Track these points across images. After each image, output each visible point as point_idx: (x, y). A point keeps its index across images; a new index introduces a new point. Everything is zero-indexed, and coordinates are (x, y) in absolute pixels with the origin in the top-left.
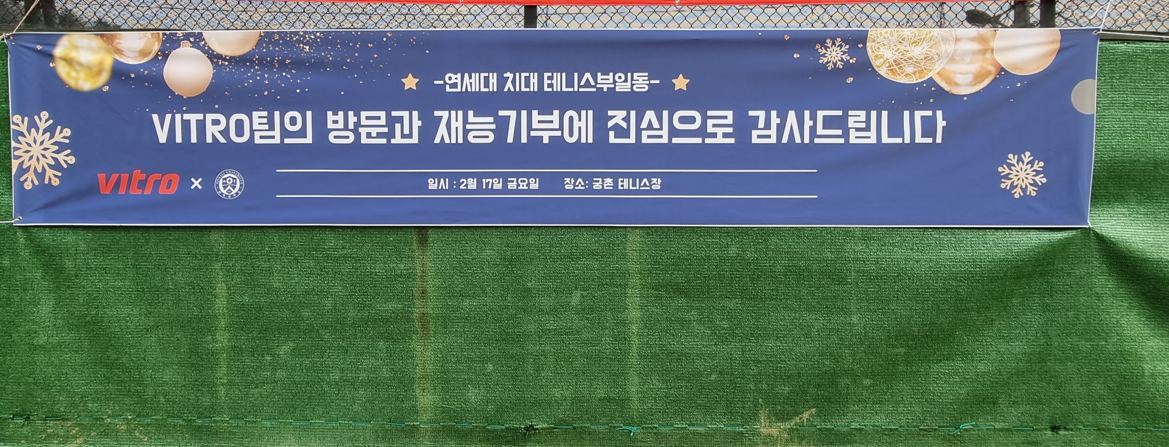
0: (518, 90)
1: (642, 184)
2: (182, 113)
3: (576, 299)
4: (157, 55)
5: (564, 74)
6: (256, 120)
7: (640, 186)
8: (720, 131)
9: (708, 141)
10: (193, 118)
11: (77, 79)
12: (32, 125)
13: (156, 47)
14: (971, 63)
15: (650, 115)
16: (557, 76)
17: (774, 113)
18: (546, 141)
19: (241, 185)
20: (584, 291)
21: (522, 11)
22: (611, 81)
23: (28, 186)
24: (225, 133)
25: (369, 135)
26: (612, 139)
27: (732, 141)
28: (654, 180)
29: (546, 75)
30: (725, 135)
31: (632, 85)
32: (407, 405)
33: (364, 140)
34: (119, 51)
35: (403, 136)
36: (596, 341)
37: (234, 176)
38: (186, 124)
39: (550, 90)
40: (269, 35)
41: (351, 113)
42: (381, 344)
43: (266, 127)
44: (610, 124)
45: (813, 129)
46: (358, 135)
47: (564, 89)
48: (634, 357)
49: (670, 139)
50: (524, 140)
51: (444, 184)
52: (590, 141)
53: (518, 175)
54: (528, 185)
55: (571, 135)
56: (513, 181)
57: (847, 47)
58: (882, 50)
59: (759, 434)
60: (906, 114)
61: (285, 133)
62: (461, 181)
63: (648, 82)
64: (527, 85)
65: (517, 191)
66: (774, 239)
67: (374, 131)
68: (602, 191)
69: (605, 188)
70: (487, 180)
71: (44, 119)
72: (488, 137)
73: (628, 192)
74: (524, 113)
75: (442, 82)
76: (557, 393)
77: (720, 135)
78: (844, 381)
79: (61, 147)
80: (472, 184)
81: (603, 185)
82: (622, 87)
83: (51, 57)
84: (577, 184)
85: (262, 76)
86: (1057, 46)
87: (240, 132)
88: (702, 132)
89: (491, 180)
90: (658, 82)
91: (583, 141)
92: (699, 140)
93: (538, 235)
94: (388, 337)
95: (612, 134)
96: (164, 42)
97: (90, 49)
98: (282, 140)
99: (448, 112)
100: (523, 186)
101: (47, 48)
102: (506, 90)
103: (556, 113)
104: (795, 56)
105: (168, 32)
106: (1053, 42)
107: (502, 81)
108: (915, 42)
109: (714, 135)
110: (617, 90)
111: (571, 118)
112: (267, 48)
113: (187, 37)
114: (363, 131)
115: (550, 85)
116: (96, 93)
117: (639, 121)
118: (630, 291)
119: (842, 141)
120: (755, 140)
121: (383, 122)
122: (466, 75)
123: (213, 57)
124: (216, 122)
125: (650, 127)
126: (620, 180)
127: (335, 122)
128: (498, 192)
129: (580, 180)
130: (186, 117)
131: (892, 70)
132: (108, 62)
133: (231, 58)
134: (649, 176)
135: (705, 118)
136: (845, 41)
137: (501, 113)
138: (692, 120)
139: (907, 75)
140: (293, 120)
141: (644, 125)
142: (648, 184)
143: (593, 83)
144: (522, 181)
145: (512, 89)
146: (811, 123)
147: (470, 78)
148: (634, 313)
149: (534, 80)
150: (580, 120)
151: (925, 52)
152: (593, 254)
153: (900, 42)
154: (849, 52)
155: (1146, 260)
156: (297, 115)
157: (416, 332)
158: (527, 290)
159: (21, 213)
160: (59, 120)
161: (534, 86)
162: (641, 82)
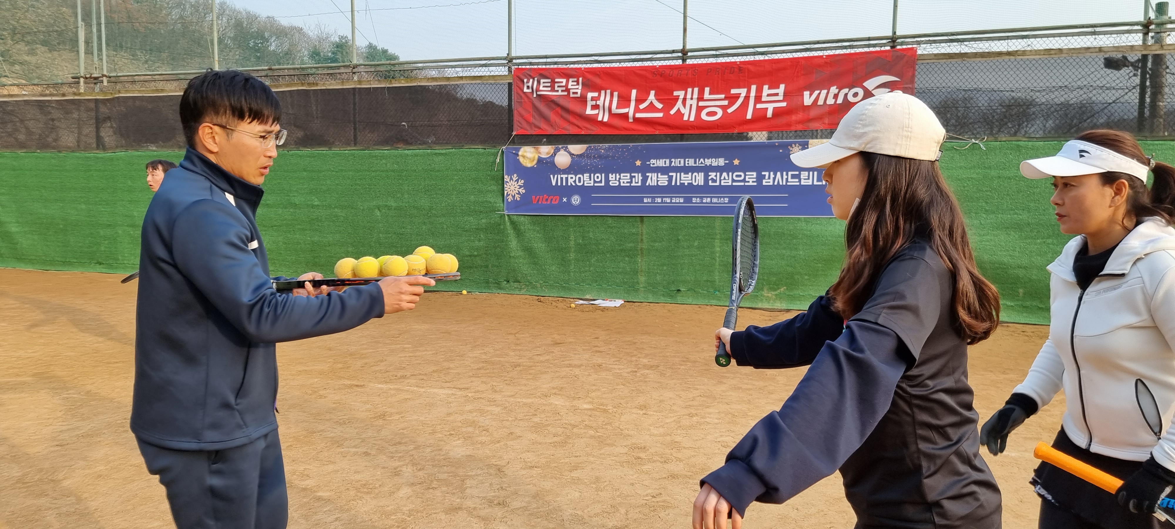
0: (676, 165)
2: (561, 174)
3: (696, 244)
4: (552, 154)
5: (693, 159)
6: (585, 177)
7: (720, 201)
8: (751, 180)
9: (746, 184)
10: (564, 176)
11: (526, 163)
12: (511, 179)
13: (552, 151)
16: (690, 160)
17: (772, 173)
18: (686, 184)
19: (580, 201)
20: (699, 240)
22: (710, 162)
23: (509, 200)
24: (575, 181)
25: (624, 182)
26: (710, 183)
27: (755, 184)
28: (726, 199)
29: (687, 160)
30: (753, 182)
31: (718, 163)
32: (636, 281)
33: (622, 184)
34: (540, 153)
35: (636, 183)
36: (704, 259)
37: (577, 197)
38: (562, 178)
40: (590, 146)
41: (617, 175)
42: (627, 259)
43: (589, 180)
44: (710, 178)
45: (787, 179)
46: (620, 183)
47: (693, 165)
49: (732, 183)
50: (678, 184)
51: (649, 200)
52: (702, 184)
53: (676, 197)
55: (695, 182)
56: (674, 199)
59: (764, 296)
61: (595, 182)
62: (656, 199)
63: (724, 162)
64: (680, 163)
65: (675, 203)
66: (771, 222)
68: (707, 203)
71: (515, 177)
72: (665, 183)
73: (716, 203)
74: (678, 174)
75: (649, 163)
76: (688, 278)
77: (751, 182)
78: (796, 277)
79: (521, 187)
80: (659, 200)
81: (707, 201)
82: (715, 164)
83: (518, 155)
85: (587, 161)
87: (580, 182)
88: (744, 181)
89: (666, 199)
90: (728, 162)
91: (700, 184)
92: (742, 184)
93: (683, 219)
94: (629, 256)
96: (555, 150)
97: (530, 152)
98: (594, 184)
99: (651, 174)
100: (678, 201)
101: (517, 152)
102: (672, 165)
103: (690, 174)
104: (780, 151)
105: (556, 146)
107: (671, 162)
109: (749, 182)
111: (695, 176)
112: (589, 151)
113: (562, 148)
114: (622, 181)
115: (688, 164)
116: (532, 168)
117: (720, 177)
118: (716, 241)
119: (798, 184)
120: (764, 184)
121: (629, 177)
122: (658, 160)
123: (571, 155)
124: (572, 178)
125: (725, 179)
126: (713, 199)
127: (612, 177)
128: (668, 203)
129: (698, 199)
130: (562, 176)
132: (537, 157)
133: (578, 156)
134: (724, 197)
135: (745, 175)
137: (670, 174)
138: (740, 176)
140: (598, 177)
141: (722, 178)
142: (723, 200)
143: (703, 162)
144: (677, 199)
145: (674, 165)
146: (786, 177)
147: (660, 161)
148: (717, 249)
149: (682, 161)
150: (699, 176)
152: (703, 227)
156: (599, 175)
157: (639, 255)
158: (678, 240)
159: (507, 209)
160: (520, 177)
161: (682, 164)
162: (721, 162)
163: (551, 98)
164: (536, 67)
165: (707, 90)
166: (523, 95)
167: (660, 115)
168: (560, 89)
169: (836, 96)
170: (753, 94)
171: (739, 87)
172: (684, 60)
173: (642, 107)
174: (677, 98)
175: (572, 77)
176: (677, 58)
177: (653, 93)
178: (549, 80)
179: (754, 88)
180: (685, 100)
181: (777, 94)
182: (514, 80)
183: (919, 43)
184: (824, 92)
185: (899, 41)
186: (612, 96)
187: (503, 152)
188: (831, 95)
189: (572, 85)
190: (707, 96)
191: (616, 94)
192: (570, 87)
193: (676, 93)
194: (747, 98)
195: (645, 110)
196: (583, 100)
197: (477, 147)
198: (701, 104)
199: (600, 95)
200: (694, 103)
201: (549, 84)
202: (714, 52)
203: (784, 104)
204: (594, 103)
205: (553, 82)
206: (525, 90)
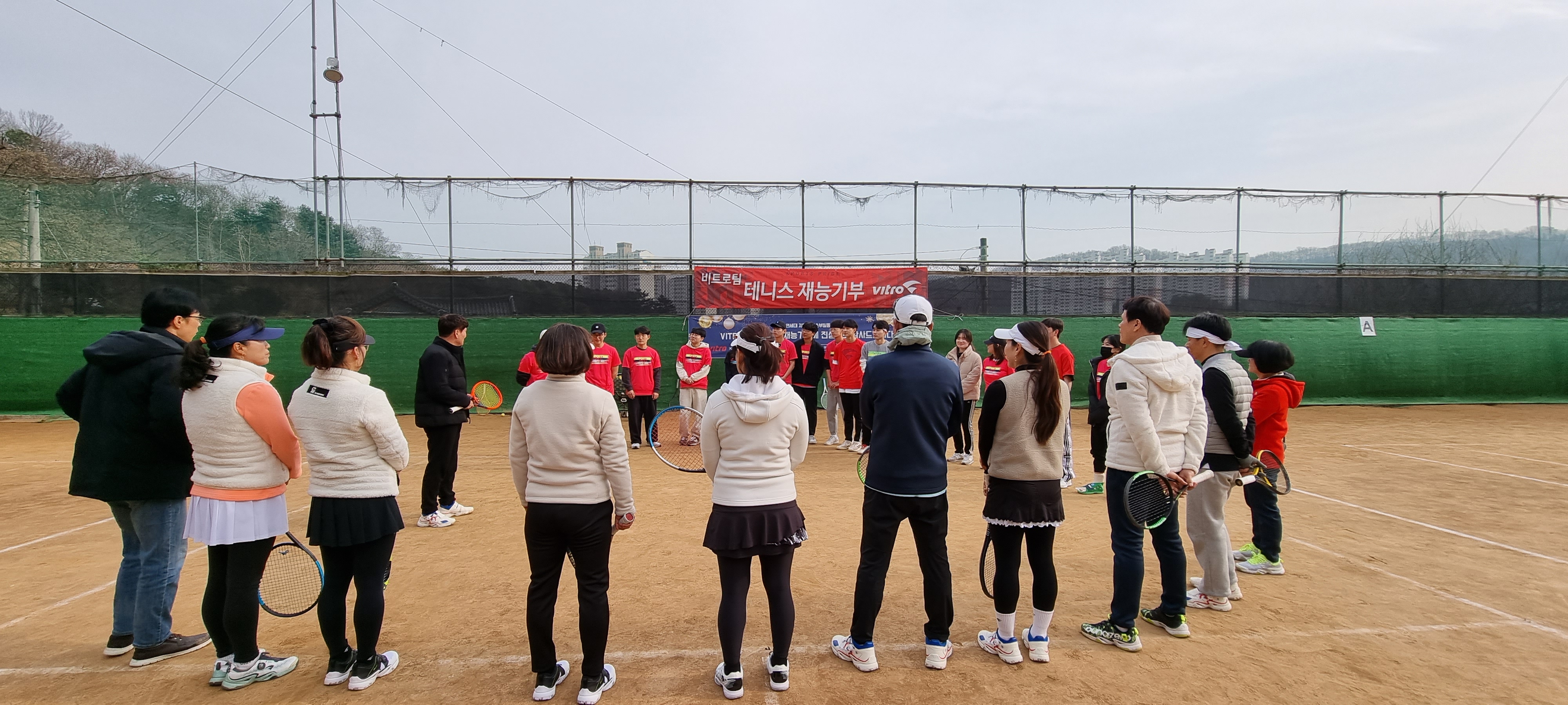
13: (722, 318)
34: (713, 319)
96: (724, 317)
97: (706, 319)
123: (735, 320)
163: (720, 286)
164: (710, 266)
165: (819, 283)
166: (700, 283)
167: (792, 297)
168: (726, 280)
169: (890, 290)
170: (845, 287)
171: (837, 283)
172: (803, 267)
173: (780, 291)
174: (801, 288)
175: (734, 273)
176: (800, 265)
177: (786, 284)
178: (720, 275)
179: (846, 283)
180: (806, 288)
181: (859, 287)
182: (693, 274)
183: (928, 265)
184: (884, 288)
185: (919, 263)
186: (761, 285)
187: (687, 319)
188: (887, 290)
190: (819, 287)
191: (763, 284)
192: (733, 279)
193: (800, 284)
194: (842, 288)
195: (782, 294)
196: (742, 287)
198: (816, 291)
199: (753, 284)
200: (812, 290)
201: (719, 277)
202: (822, 264)
203: (863, 293)
204: (749, 289)
205: (722, 276)
206: (703, 280)
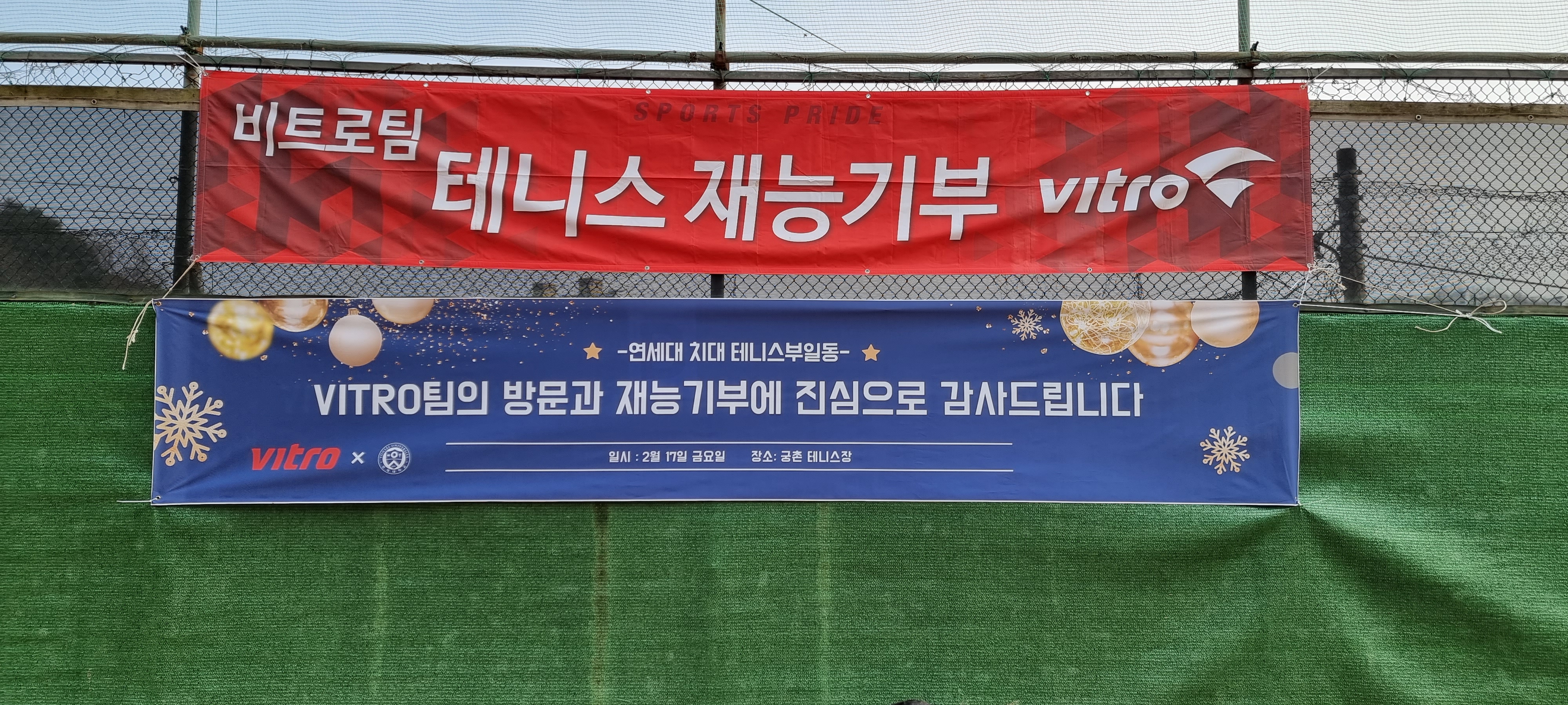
0: (704, 359)
1: (832, 457)
2: (347, 383)
3: (763, 581)
4: (322, 322)
5: (752, 344)
6: (427, 390)
7: (830, 459)
8: (912, 402)
9: (900, 412)
10: (359, 389)
11: (232, 348)
13: (322, 314)
14: (1168, 334)
15: (840, 386)
16: (744, 346)
17: (967, 385)
18: (733, 412)
19: (407, 459)
20: (772, 571)
21: (709, 280)
22: (800, 351)
23: (171, 462)
24: (393, 404)
25: (548, 406)
26: (801, 411)
27: (924, 412)
28: (845, 453)
29: (733, 345)
30: (917, 407)
31: (822, 355)
32: (579, 699)
33: (542, 411)
34: (280, 318)
35: (584, 407)
36: (784, 625)
37: (400, 450)
38: (351, 395)
39: (738, 360)
40: (444, 303)
41: (529, 384)
42: (554, 631)
43: (439, 398)
44: (799, 395)
45: (1008, 400)
46: (536, 406)
47: (752, 359)
48: (824, 644)
49: (860, 410)
50: (710, 411)
51: (626, 457)
52: (778, 412)
53: (703, 448)
54: (714, 458)
55: (759, 405)
56: (698, 454)
57: (1040, 318)
58: (1076, 321)
60: (1103, 386)
62: (644, 454)
63: (837, 352)
65: (702, 464)
66: (969, 517)
67: (553, 402)
68: (791, 464)
69: (794, 461)
70: (671, 453)
71: (192, 391)
72: (672, 408)
73: (817, 465)
74: (710, 384)
75: (626, 352)
77: (912, 407)
78: (1047, 669)
79: (211, 420)
80: (655, 457)
81: (791, 458)
82: (812, 357)
83: (204, 324)
84: (765, 457)
85: (435, 344)
86: (1256, 318)
87: (409, 403)
88: (893, 403)
89: (675, 453)
90: (848, 352)
91: (771, 412)
92: (890, 412)
93: (724, 512)
94: (562, 623)
95: (801, 405)
96: (330, 310)
97: (248, 316)
98: (455, 412)
99: (631, 382)
100: (709, 458)
101: (200, 315)
102: (692, 359)
103: (744, 383)
104: (987, 327)
105: (334, 299)
106: (1252, 315)
107: (688, 351)
108: (1110, 313)
109: (906, 407)
110: (806, 360)
111: (759, 389)
112: (442, 316)
113: (355, 304)
114: (541, 402)
115: (738, 355)
116: (254, 362)
117: (829, 392)
118: (819, 572)
119: (1037, 413)
120: (948, 412)
121: (563, 392)
122: (651, 345)
123: (383, 324)
124: (384, 393)
125: (840, 398)
126: (809, 452)
127: (513, 392)
128: (682, 465)
129: (768, 452)
130: (351, 387)
131: (1087, 341)
132: (269, 329)
133: (403, 325)
134: (839, 449)
135: (896, 390)
136: (1038, 312)
137: (687, 383)
138: (883, 391)
139: (1103, 346)
140: (468, 392)
141: (834, 396)
142: (838, 457)
143: (781, 353)
144: (707, 454)
145: (699, 359)
146: (1005, 395)
147: (655, 347)
148: (824, 595)
149: (721, 349)
150: (768, 391)
151: (1120, 324)
152: (781, 532)
153: (1094, 314)
154: (1043, 323)
155: (1360, 541)
156: (472, 385)
157: (592, 618)
158: (712, 571)
159: (161, 491)
160: (209, 391)
161: (721, 356)
162: (830, 352)
163: (322, 162)
164: (274, 71)
165: (786, 161)
166: (231, 151)
167: (659, 222)
168: (352, 137)
169: (1120, 194)
170: (908, 177)
171: (871, 158)
172: (719, 83)
173: (603, 197)
174: (704, 180)
175: (392, 104)
176: (702, 76)
177: (634, 162)
178: (320, 112)
179: (910, 162)
180: (725, 184)
181: (972, 183)
182: (201, 103)
183: (1310, 76)
184: (1092, 181)
185: (1262, 66)
186: (514, 162)
188: (1109, 190)
189: (389, 128)
190: (785, 175)
191: (526, 159)
192: (383, 130)
193: (700, 166)
194: (894, 187)
195: (611, 207)
196: (423, 170)
197: (61, 297)
198: (771, 196)
199: (476, 160)
200: (752, 193)
201: (318, 123)
202: (803, 67)
203: (991, 209)
204: (458, 179)
205: (331, 116)
206: (239, 134)
